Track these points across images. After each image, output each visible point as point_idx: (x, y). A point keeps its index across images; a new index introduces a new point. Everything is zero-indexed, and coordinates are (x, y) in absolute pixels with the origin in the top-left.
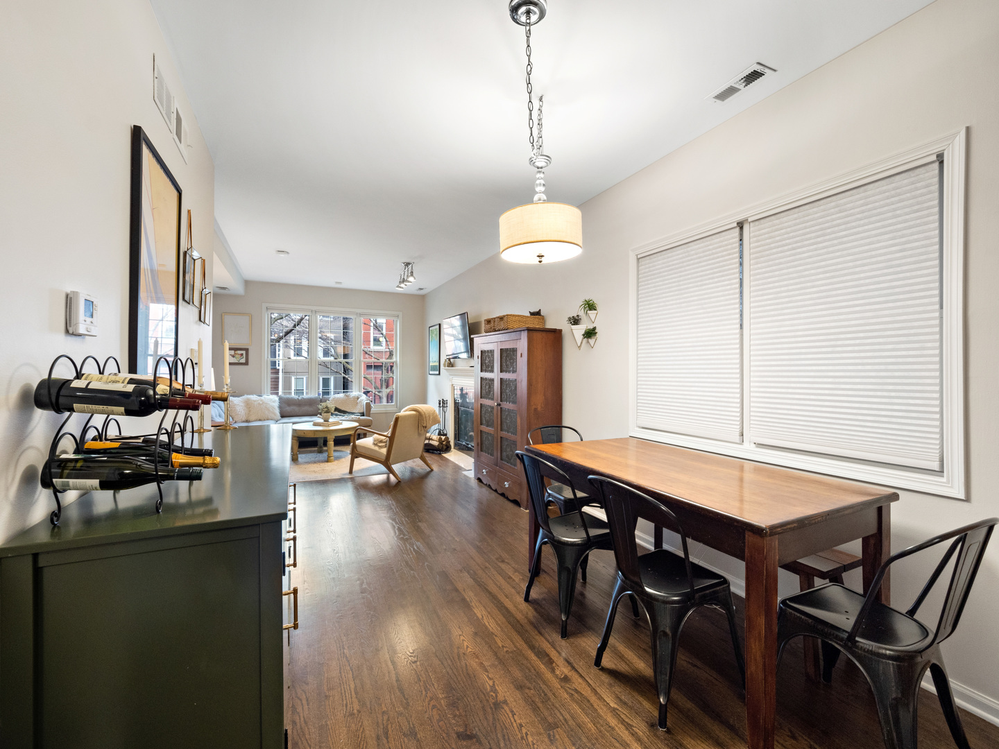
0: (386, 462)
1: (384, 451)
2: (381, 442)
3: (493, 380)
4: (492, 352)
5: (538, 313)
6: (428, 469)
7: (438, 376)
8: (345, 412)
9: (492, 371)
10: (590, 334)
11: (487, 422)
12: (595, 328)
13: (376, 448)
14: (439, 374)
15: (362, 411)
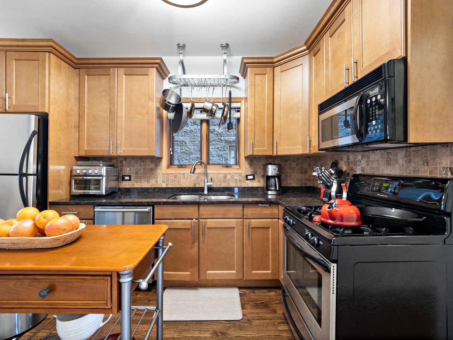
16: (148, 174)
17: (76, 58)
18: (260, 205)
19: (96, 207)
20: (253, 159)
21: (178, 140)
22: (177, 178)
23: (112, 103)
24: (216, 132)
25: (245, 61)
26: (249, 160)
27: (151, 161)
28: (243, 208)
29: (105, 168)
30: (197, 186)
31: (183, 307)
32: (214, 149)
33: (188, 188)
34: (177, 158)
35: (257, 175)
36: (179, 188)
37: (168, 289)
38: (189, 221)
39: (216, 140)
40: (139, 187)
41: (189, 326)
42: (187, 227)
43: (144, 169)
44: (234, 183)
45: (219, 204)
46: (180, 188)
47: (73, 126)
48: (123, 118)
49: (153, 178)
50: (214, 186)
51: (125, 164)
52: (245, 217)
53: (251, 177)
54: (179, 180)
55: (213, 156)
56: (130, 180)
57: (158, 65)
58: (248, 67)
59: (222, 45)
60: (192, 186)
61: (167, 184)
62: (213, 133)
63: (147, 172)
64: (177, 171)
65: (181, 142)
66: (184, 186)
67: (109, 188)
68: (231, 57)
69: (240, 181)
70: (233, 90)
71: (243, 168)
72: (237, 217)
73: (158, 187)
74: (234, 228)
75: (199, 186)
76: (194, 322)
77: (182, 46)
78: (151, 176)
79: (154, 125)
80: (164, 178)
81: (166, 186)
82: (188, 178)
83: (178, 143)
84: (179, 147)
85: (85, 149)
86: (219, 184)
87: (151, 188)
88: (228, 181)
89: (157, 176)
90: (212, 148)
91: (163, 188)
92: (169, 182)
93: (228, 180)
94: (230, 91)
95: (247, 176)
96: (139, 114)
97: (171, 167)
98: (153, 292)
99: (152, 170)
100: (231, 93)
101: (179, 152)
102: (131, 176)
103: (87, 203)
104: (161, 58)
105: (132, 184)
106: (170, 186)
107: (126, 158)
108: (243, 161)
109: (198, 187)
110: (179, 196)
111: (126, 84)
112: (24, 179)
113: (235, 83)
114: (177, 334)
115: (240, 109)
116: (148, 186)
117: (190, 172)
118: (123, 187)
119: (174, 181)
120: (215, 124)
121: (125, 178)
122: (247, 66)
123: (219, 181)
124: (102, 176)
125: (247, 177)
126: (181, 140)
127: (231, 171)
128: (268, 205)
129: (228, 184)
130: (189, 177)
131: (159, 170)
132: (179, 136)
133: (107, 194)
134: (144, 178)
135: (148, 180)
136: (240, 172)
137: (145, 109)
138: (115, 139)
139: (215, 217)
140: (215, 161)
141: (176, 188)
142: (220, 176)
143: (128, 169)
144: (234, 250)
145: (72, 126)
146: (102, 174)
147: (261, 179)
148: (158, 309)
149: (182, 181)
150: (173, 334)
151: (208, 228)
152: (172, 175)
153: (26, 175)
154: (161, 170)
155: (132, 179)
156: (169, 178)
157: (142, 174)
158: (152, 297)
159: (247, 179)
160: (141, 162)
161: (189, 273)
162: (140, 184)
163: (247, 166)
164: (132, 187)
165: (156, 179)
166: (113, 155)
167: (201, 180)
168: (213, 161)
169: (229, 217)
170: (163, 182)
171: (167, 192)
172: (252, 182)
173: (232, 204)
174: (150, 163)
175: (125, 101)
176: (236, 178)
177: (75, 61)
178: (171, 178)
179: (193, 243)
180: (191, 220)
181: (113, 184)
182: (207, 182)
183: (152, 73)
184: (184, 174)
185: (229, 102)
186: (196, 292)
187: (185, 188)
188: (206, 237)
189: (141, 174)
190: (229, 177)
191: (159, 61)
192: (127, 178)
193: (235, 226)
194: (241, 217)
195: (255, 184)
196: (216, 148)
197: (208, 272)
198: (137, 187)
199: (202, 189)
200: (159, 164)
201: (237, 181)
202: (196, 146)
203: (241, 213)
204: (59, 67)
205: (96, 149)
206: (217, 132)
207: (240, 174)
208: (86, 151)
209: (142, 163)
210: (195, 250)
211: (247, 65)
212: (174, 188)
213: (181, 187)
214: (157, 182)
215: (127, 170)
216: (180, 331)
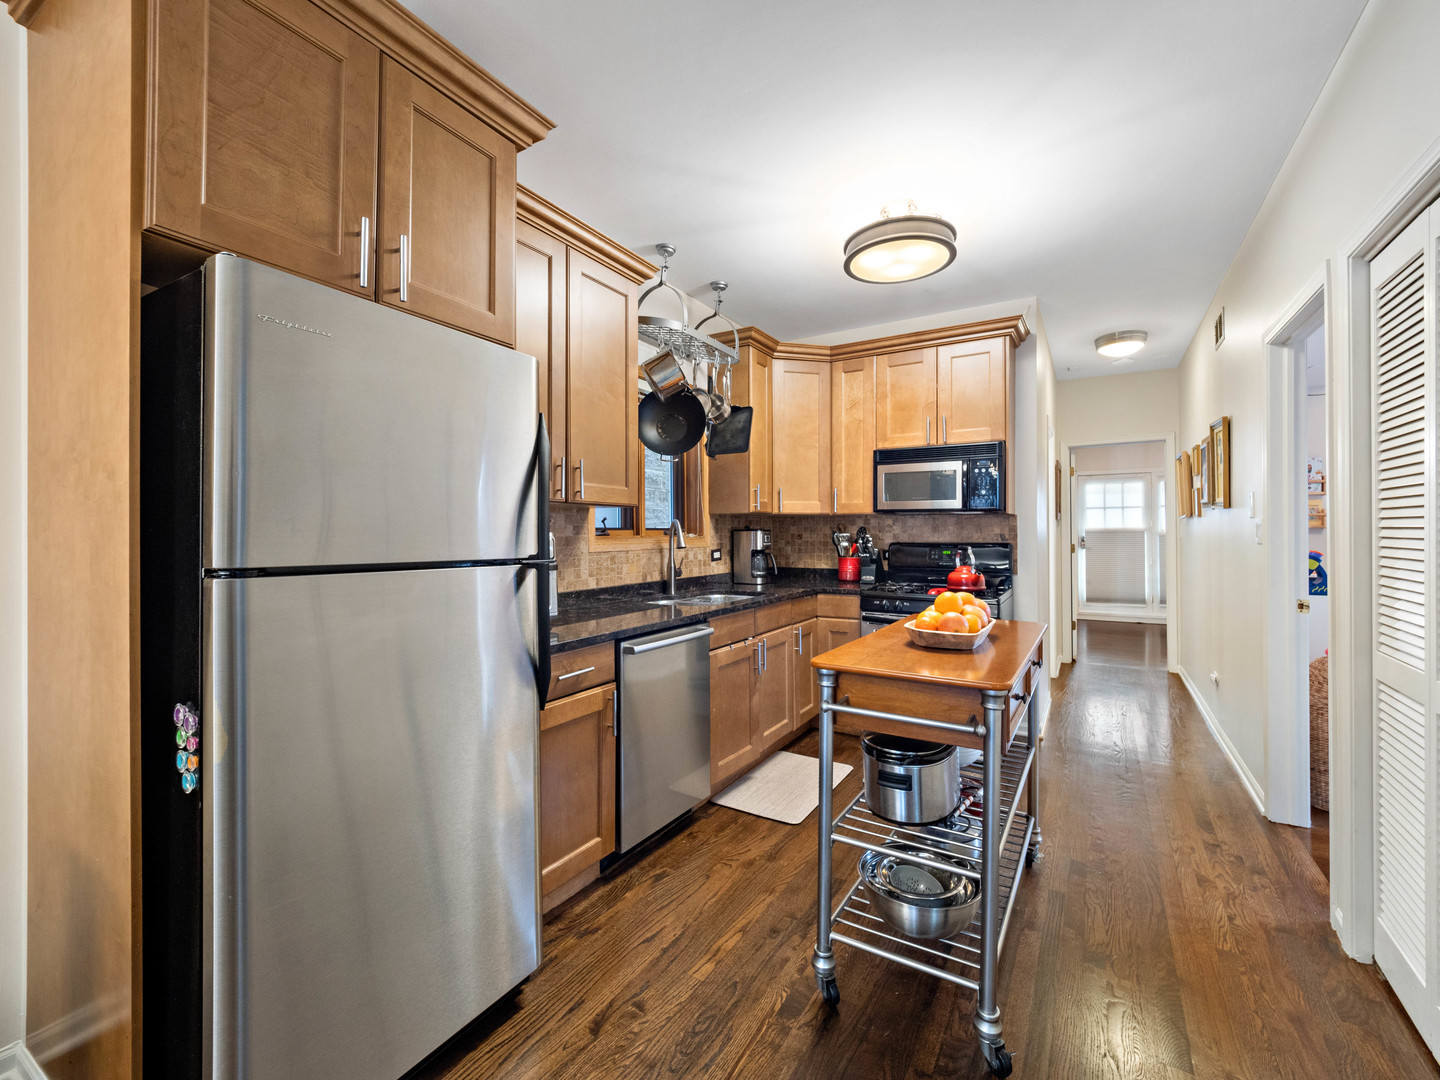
22: (615, 563)
26: (714, 521)
30: (649, 580)
44: (697, 569)
49: (571, 564)
53: (718, 555)
54: (620, 567)
60: (640, 580)
61: (597, 579)
66: (629, 582)
69: (705, 563)
71: (707, 536)
80: (593, 563)
81: (597, 584)
82: (633, 562)
88: (690, 565)
89: (579, 560)
92: (601, 575)
95: (712, 553)
99: (570, 542)
109: (652, 583)
119: (611, 571)
129: (691, 571)
131: (581, 543)
136: (704, 544)
147: (727, 559)
149: (625, 569)
152: (607, 556)
154: (585, 541)
156: (601, 565)
159: (713, 560)
161: (750, 747)
163: (712, 532)
165: (576, 568)
170: (590, 576)
172: (718, 564)
176: (699, 557)
178: (605, 564)
184: (627, 552)
197: (765, 734)
200: (583, 527)
201: (701, 564)
207: (705, 549)
213: (624, 584)
214: (578, 576)
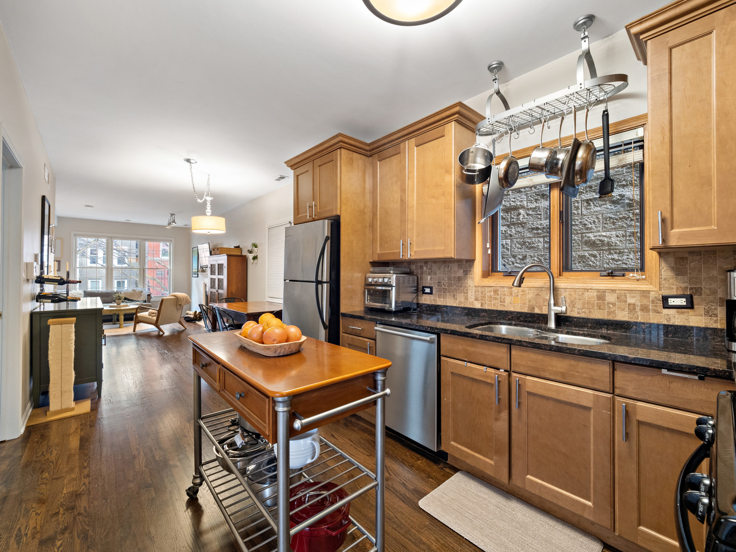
0: (156, 324)
1: (155, 318)
2: (153, 313)
3: (215, 279)
4: (215, 265)
5: (238, 247)
6: (184, 328)
7: (197, 278)
8: (132, 301)
9: (215, 275)
10: (255, 258)
11: (213, 300)
12: (257, 256)
13: (150, 317)
14: (198, 277)
15: (144, 300)
16: (455, 286)
17: (367, 144)
18: (664, 371)
19: (377, 325)
20: (687, 255)
21: (539, 226)
22: (498, 295)
23: (403, 191)
24: (627, 201)
25: (634, 30)
26: (671, 259)
27: (459, 265)
28: (614, 369)
29: (394, 276)
30: (537, 311)
31: (469, 513)
32: (623, 236)
33: (519, 313)
34: (538, 258)
35: (703, 296)
36: (501, 312)
37: (461, 473)
38: (492, 370)
39: (629, 217)
40: (442, 304)
41: (462, 546)
42: (489, 381)
43: (449, 279)
44: (626, 313)
45: (549, 350)
46: (503, 311)
47: (368, 225)
48: (414, 207)
49: (461, 292)
50: (574, 314)
51: (426, 271)
52: (617, 391)
53: (682, 302)
54: (503, 297)
55: (619, 253)
56: (431, 293)
57: (457, 116)
58: (646, 42)
59: (575, 24)
60: (526, 310)
61: (481, 303)
62: (619, 204)
63: (452, 282)
64: (499, 283)
65: (545, 230)
66: (512, 309)
67: (401, 302)
68: (614, 35)
69: (645, 309)
70: (612, 107)
71: (654, 278)
72: (596, 387)
73: (469, 306)
74: (588, 409)
75: (539, 312)
76: (474, 547)
77: (496, 67)
78: (459, 289)
79: (453, 210)
80: (478, 292)
81: (481, 306)
82: (517, 296)
83: (540, 231)
84: (541, 240)
85: (378, 252)
86: (587, 311)
87: (458, 307)
88: (610, 308)
89: (467, 290)
90: (617, 236)
91: (475, 309)
92: (485, 300)
93: (608, 303)
94: (607, 111)
95: (665, 299)
96: (433, 197)
97: (493, 276)
98: (439, 466)
99: (459, 279)
100: (607, 115)
101: (540, 247)
102: (432, 287)
103: (370, 318)
104: (460, 103)
105: (434, 300)
106: (486, 307)
107: (426, 261)
108: (654, 263)
109: (537, 314)
110: (497, 326)
111: (417, 159)
112: (320, 286)
113: (620, 88)
114: (438, 546)
115: (643, 141)
116: (455, 305)
117: (513, 285)
118: (424, 303)
119: (494, 299)
120: (624, 183)
121: (425, 290)
122: (644, 40)
123: (586, 306)
124: (391, 286)
125: (667, 301)
126: (545, 226)
127: (618, 286)
128: (696, 378)
129: (609, 313)
130: (521, 293)
131: (469, 280)
132: (541, 218)
133: (397, 309)
134: (449, 291)
135: (454, 295)
136: (644, 287)
137: (440, 188)
138: (405, 237)
139: (542, 374)
140: (626, 264)
141: (497, 311)
142: (587, 294)
143: (429, 277)
144: (589, 457)
145: (366, 226)
146: (392, 283)
147: (716, 309)
148: (376, 480)
149: (508, 299)
150: (433, 542)
151: (529, 393)
152: (490, 289)
153: (321, 283)
154: (473, 279)
155: (434, 292)
156: (485, 294)
157: (447, 285)
158: (435, 474)
159: (666, 306)
160: (445, 267)
161: (492, 462)
162: (443, 300)
163: (666, 273)
164: (433, 303)
165: (465, 295)
166: (404, 258)
167: (544, 300)
168: (620, 262)
169: (577, 383)
170: (475, 300)
171: (481, 317)
172: (682, 313)
173: (582, 355)
174: (456, 269)
175: (417, 182)
176: (630, 300)
177: (368, 148)
178: (489, 293)
179: (499, 411)
180: (495, 370)
181: (409, 298)
182: (555, 305)
183: (449, 132)
185: (603, 135)
186: (505, 504)
187: (511, 313)
188: (524, 408)
189: (445, 286)
190: (610, 298)
191: (457, 109)
192: (428, 290)
193: (590, 405)
194: (608, 390)
195: (695, 319)
196: (628, 234)
197: (529, 477)
198: (440, 304)
199: (544, 318)
200: (470, 271)
201: (634, 309)
202: (578, 233)
203: (607, 379)
204: (351, 161)
205: (388, 252)
206: (630, 200)
207: (645, 294)
208: (378, 254)
209: (446, 269)
210: (503, 425)
211: (641, 37)
212: (493, 310)
213: (506, 310)
214: (466, 299)
215: (428, 280)
216: (445, 545)
